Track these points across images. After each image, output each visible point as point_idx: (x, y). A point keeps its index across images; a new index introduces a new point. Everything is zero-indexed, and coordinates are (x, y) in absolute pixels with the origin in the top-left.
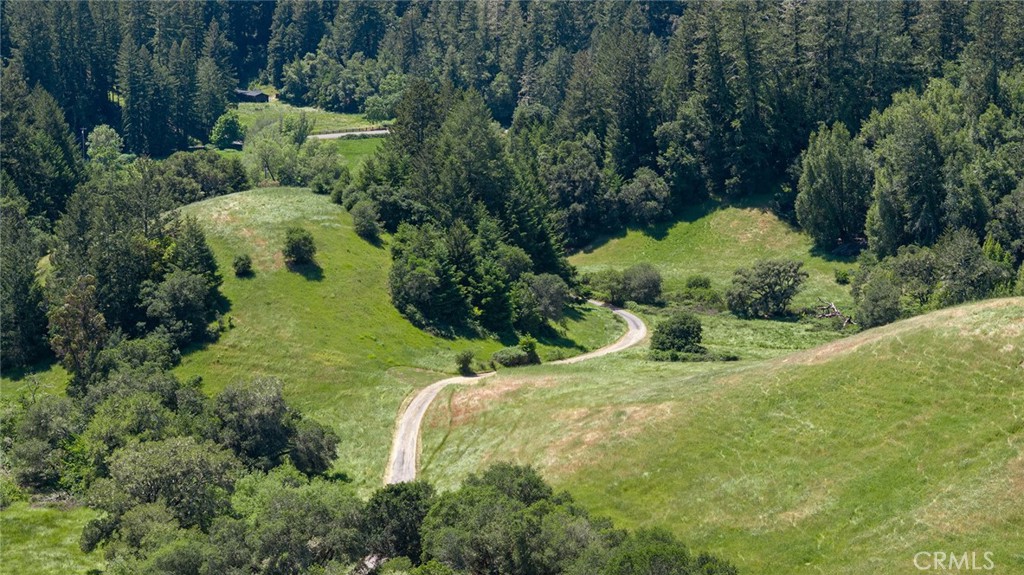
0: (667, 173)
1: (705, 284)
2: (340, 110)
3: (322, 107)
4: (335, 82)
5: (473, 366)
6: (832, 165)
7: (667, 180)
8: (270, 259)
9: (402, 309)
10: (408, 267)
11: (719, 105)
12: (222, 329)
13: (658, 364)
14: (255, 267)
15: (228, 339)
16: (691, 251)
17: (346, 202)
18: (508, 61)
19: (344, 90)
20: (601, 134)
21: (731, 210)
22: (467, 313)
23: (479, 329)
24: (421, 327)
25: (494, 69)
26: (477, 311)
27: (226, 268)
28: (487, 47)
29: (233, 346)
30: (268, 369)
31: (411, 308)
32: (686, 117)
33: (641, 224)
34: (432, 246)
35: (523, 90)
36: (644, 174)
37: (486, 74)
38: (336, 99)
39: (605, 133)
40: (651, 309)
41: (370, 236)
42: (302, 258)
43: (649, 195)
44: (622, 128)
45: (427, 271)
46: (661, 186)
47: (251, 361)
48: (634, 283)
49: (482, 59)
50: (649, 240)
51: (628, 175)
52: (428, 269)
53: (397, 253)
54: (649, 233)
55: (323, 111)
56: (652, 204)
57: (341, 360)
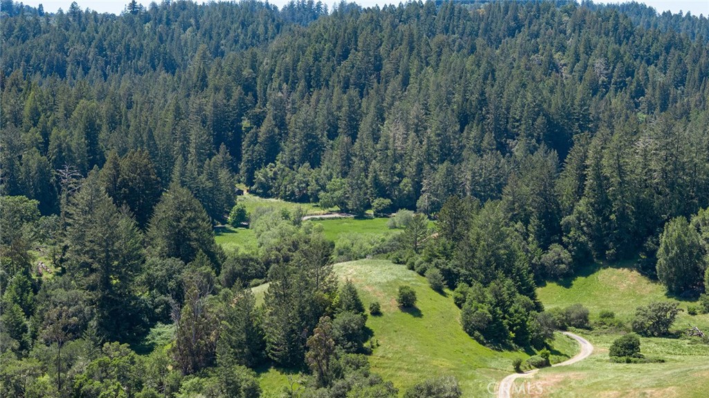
0: (570, 247)
1: (611, 315)
2: (296, 201)
3: (282, 198)
4: (291, 182)
5: (521, 367)
6: (680, 242)
7: (570, 251)
8: (390, 305)
9: (471, 334)
10: (473, 309)
11: (601, 207)
12: (373, 347)
13: (617, 365)
14: (382, 310)
15: (378, 352)
16: (590, 295)
17: (418, 269)
18: (411, 170)
19: (298, 187)
20: (526, 222)
21: (610, 269)
22: (506, 336)
23: (513, 345)
24: (484, 344)
25: (401, 175)
26: (513, 335)
27: (368, 312)
28: (396, 161)
29: (383, 357)
30: (408, 370)
31: (477, 333)
32: (580, 213)
33: (555, 278)
34: (485, 297)
35: (423, 189)
36: (556, 248)
37: (396, 179)
38: (293, 193)
39: (529, 223)
40: (585, 331)
41: (439, 289)
42: (408, 304)
43: (560, 261)
44: (540, 219)
45: (486, 311)
46: (565, 255)
47: (396, 365)
48: (573, 316)
49: (393, 169)
50: (561, 288)
51: (545, 248)
52: (485, 309)
53: (459, 303)
54: (560, 284)
55: (283, 202)
56: (563, 266)
57: (448, 364)
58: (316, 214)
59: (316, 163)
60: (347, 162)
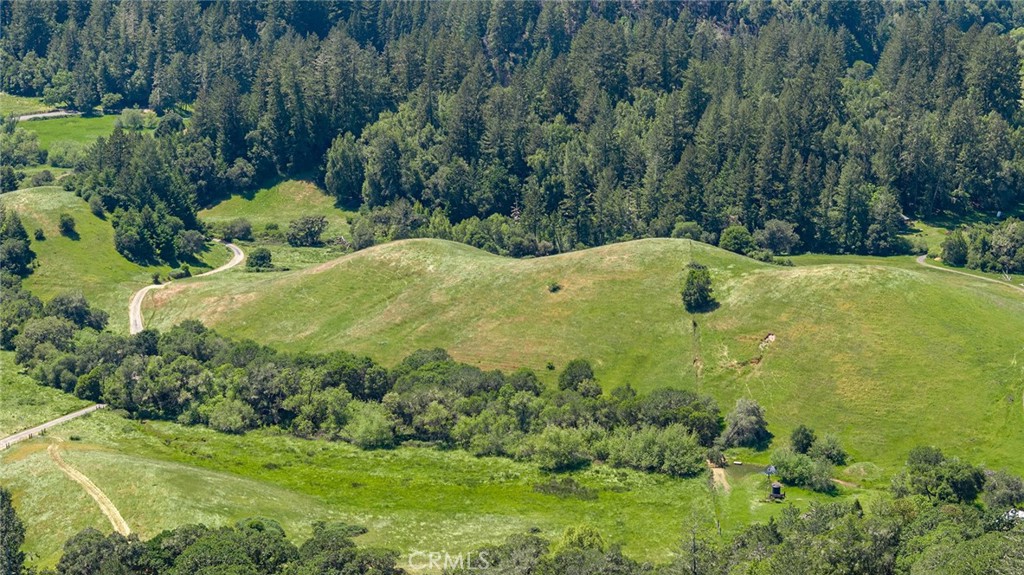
0: (253, 161)
1: (276, 227)
2: (21, 94)
3: (6, 91)
4: (15, 73)
5: (160, 279)
6: (344, 157)
7: (254, 165)
8: (52, 230)
9: (121, 252)
10: (123, 231)
11: (282, 121)
12: (34, 267)
13: (251, 274)
14: (45, 235)
15: (38, 272)
16: (268, 206)
17: (84, 196)
18: (143, 62)
19: (23, 79)
20: (214, 138)
21: (291, 181)
22: (152, 252)
23: (160, 260)
24: (133, 261)
25: (134, 67)
26: (158, 252)
27: (32, 236)
28: (128, 51)
29: (42, 275)
30: (61, 285)
31: (126, 252)
32: (263, 128)
33: (239, 191)
34: (134, 220)
35: (155, 83)
36: (240, 162)
37: (127, 71)
38: (17, 86)
39: (216, 137)
40: (246, 243)
41: (99, 214)
42: (68, 229)
43: (243, 174)
44: (226, 134)
45: (133, 233)
46: (250, 169)
47: (53, 282)
48: (237, 229)
49: (126, 60)
50: (245, 200)
51: (231, 163)
52: (133, 232)
53: (115, 225)
54: (244, 196)
55: (7, 95)
56: (246, 179)
57: (96, 279)
58: (40, 112)
59: (42, 53)
60: (74, 52)
